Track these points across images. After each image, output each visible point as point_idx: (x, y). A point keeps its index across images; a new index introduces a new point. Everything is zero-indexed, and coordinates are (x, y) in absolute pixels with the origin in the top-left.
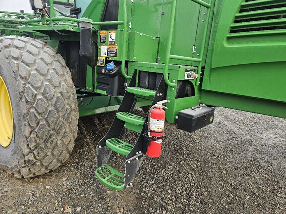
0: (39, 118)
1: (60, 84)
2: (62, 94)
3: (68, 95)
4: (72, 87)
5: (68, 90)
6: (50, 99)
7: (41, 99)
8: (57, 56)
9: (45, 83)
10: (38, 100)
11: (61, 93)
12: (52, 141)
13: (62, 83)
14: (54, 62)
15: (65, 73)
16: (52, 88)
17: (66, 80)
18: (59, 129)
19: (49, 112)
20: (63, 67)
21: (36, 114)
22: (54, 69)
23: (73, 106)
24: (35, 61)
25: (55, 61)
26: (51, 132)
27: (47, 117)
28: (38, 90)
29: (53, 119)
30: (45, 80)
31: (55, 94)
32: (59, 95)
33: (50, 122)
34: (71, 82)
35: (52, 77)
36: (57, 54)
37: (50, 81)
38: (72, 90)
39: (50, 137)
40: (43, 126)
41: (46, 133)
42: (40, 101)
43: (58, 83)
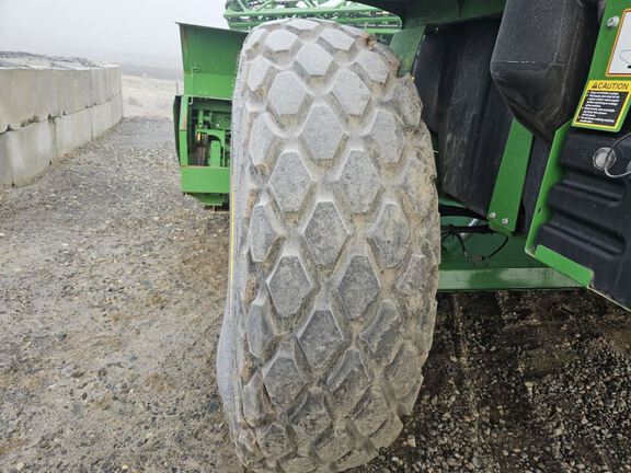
0: (276, 332)
1: (376, 203)
2: (375, 250)
3: (401, 253)
4: (428, 217)
5: (406, 232)
6: (322, 268)
7: (291, 261)
8: (395, 83)
9: (320, 199)
10: (281, 264)
11: (373, 243)
12: (313, 422)
13: (389, 200)
14: (376, 110)
15: (411, 157)
16: (341, 219)
17: (405, 187)
18: (342, 386)
19: (315, 318)
20: (407, 128)
21: (269, 317)
22: (368, 139)
23: (415, 302)
24: (307, 102)
25: (382, 104)
26: (314, 389)
27: (303, 338)
28: (291, 224)
29: (322, 348)
30: (324, 182)
31: (349, 247)
32: (366, 250)
33: (311, 357)
34: (426, 194)
35: (351, 172)
36: (399, 75)
37: (340, 189)
38: (422, 232)
39: (306, 408)
40: (283, 366)
41: (294, 393)
42: (286, 268)
43: (367, 201)
